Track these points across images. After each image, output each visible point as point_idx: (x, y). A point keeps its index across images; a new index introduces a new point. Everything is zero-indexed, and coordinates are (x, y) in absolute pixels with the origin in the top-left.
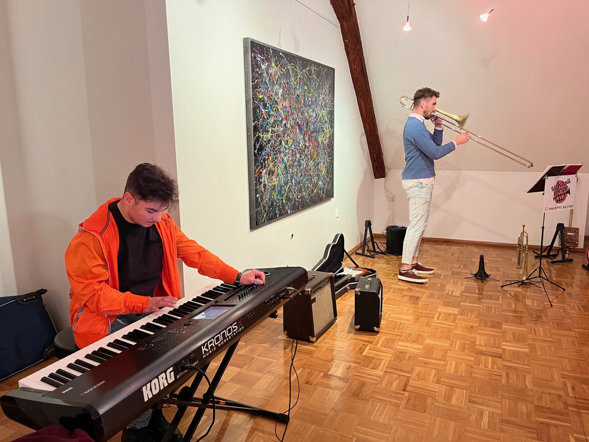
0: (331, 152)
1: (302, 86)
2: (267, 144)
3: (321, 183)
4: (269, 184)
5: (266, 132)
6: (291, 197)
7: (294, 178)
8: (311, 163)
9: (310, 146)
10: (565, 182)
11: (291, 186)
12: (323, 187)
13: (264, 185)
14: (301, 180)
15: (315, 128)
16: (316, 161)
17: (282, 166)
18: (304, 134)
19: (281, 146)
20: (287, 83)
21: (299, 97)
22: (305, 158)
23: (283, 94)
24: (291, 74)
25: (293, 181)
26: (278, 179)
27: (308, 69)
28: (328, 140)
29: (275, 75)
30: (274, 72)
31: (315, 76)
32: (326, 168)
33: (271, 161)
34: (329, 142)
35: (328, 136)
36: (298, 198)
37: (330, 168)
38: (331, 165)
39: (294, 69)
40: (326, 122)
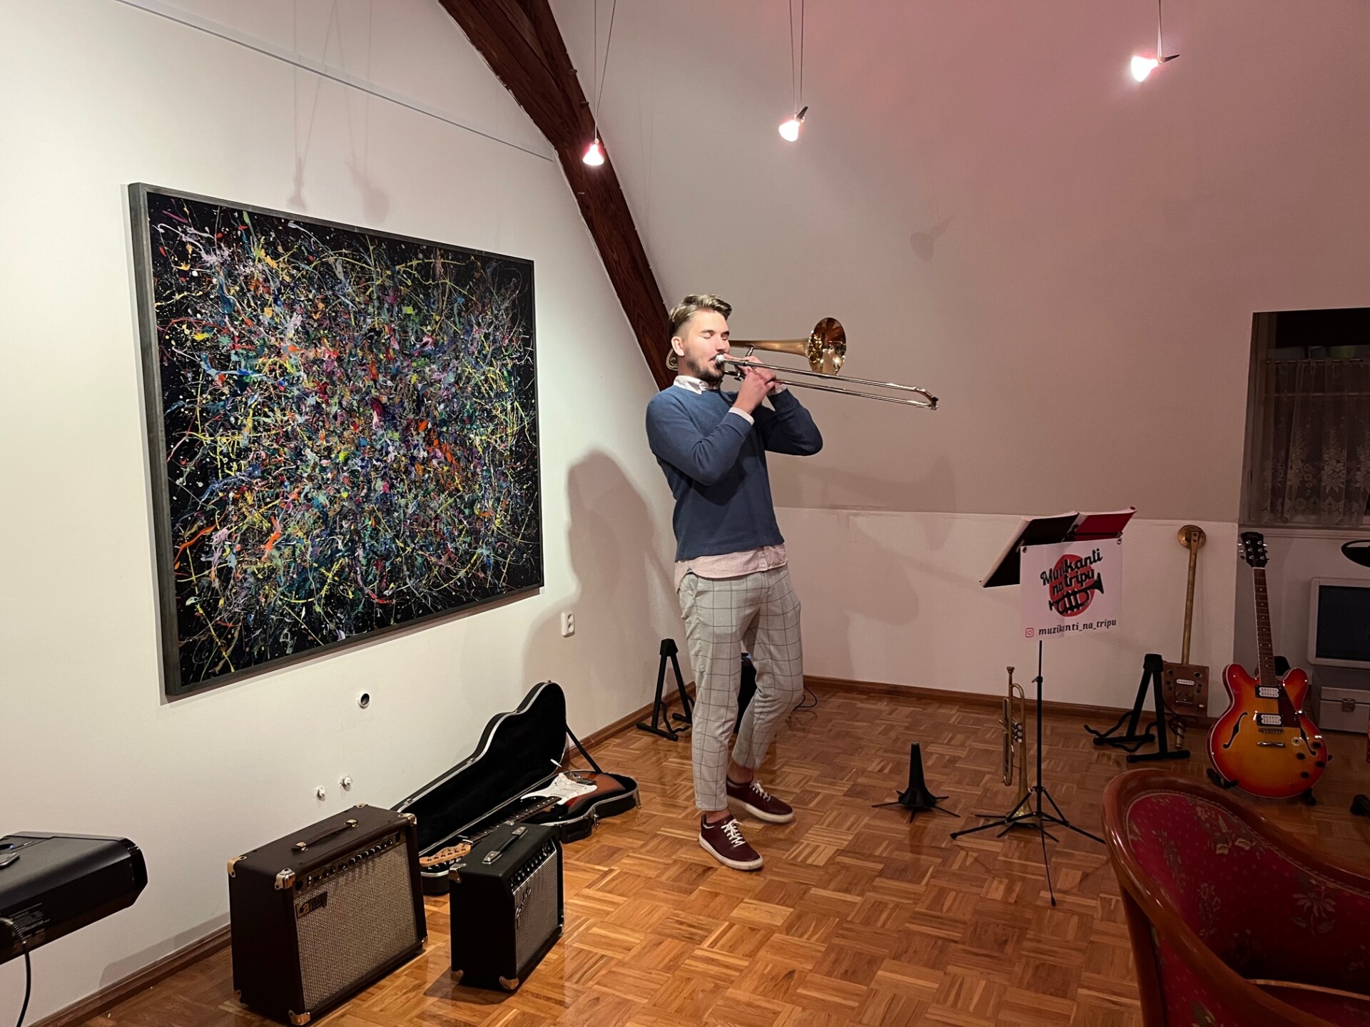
0: (526, 469)
1: (392, 305)
2: (231, 460)
3: (486, 552)
4: (245, 567)
5: (226, 429)
6: (351, 596)
7: (364, 544)
8: (441, 503)
9: (435, 457)
10: (1086, 559)
11: (351, 567)
12: (496, 562)
13: (220, 571)
14: (397, 547)
15: (454, 412)
16: (461, 497)
17: (307, 515)
18: (407, 428)
19: (299, 462)
20: (325, 300)
21: (379, 333)
22: (410, 490)
23: (303, 327)
24: (341, 276)
25: (360, 552)
26: (287, 551)
27: (414, 263)
28: (511, 441)
29: (266, 280)
30: (263, 272)
31: (447, 281)
32: (507, 511)
33: (252, 506)
34: (517, 445)
35: (513, 429)
36: (381, 596)
37: (527, 510)
38: (528, 502)
39: (353, 265)
40: (500, 395)
